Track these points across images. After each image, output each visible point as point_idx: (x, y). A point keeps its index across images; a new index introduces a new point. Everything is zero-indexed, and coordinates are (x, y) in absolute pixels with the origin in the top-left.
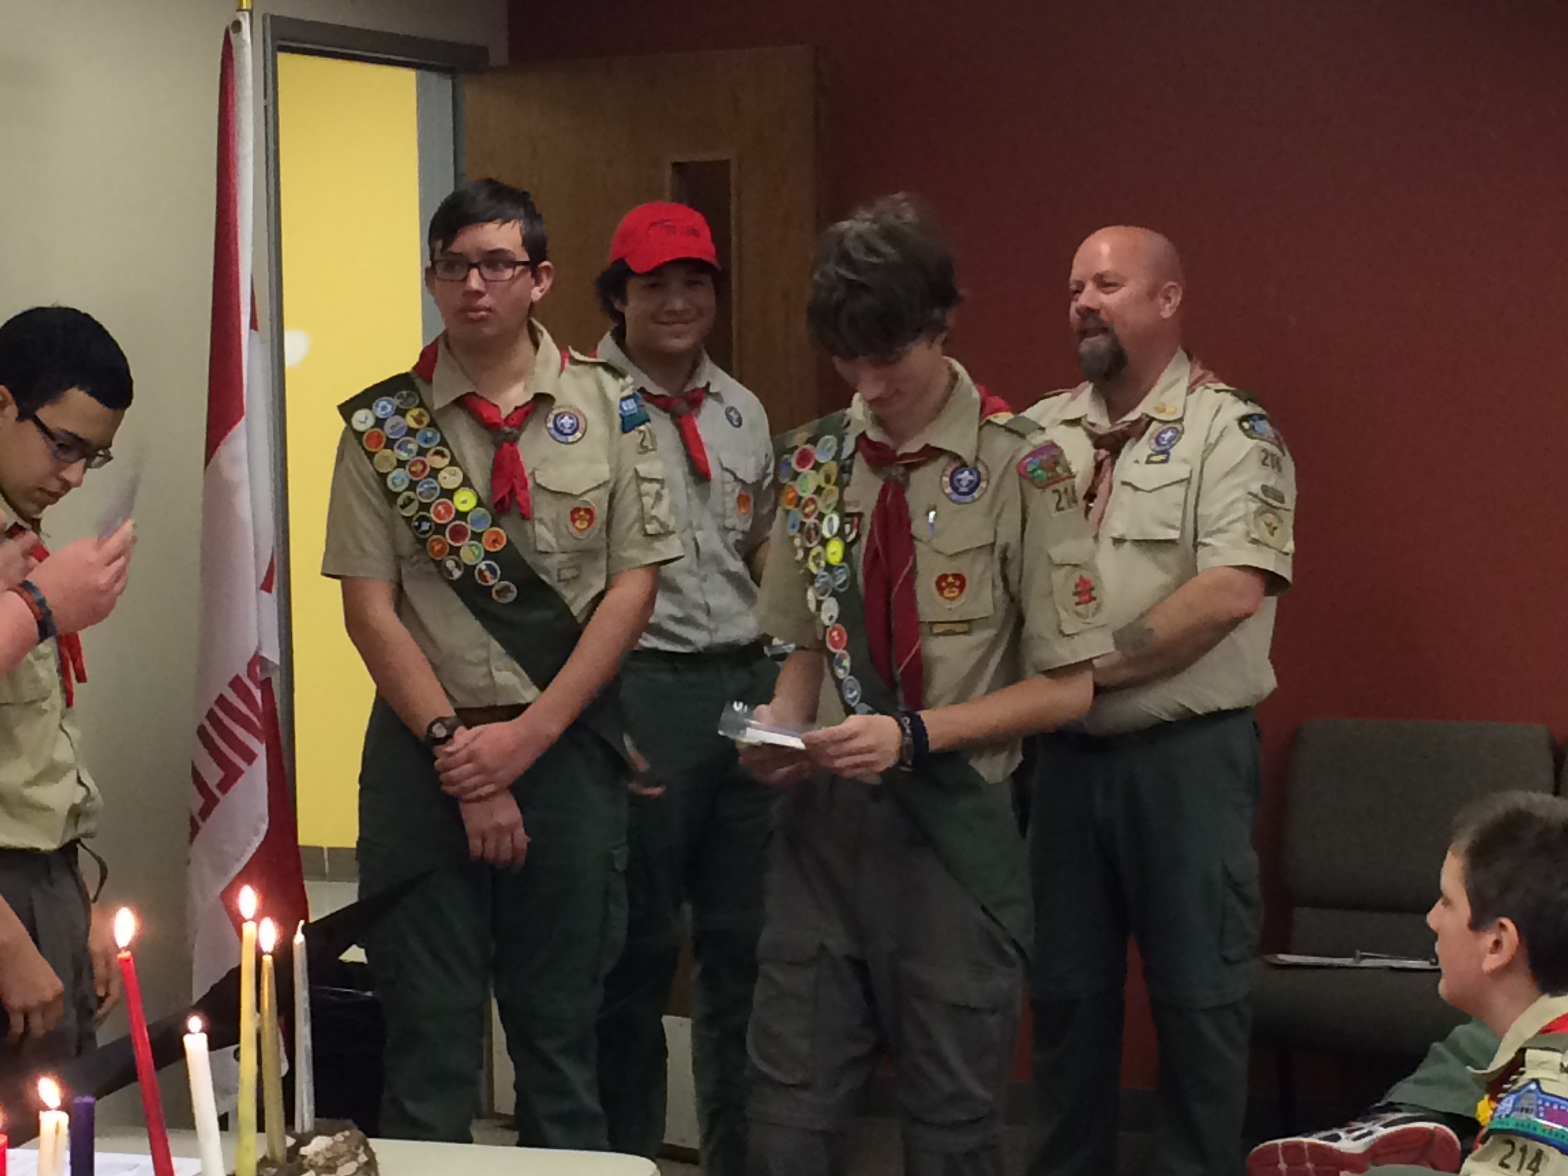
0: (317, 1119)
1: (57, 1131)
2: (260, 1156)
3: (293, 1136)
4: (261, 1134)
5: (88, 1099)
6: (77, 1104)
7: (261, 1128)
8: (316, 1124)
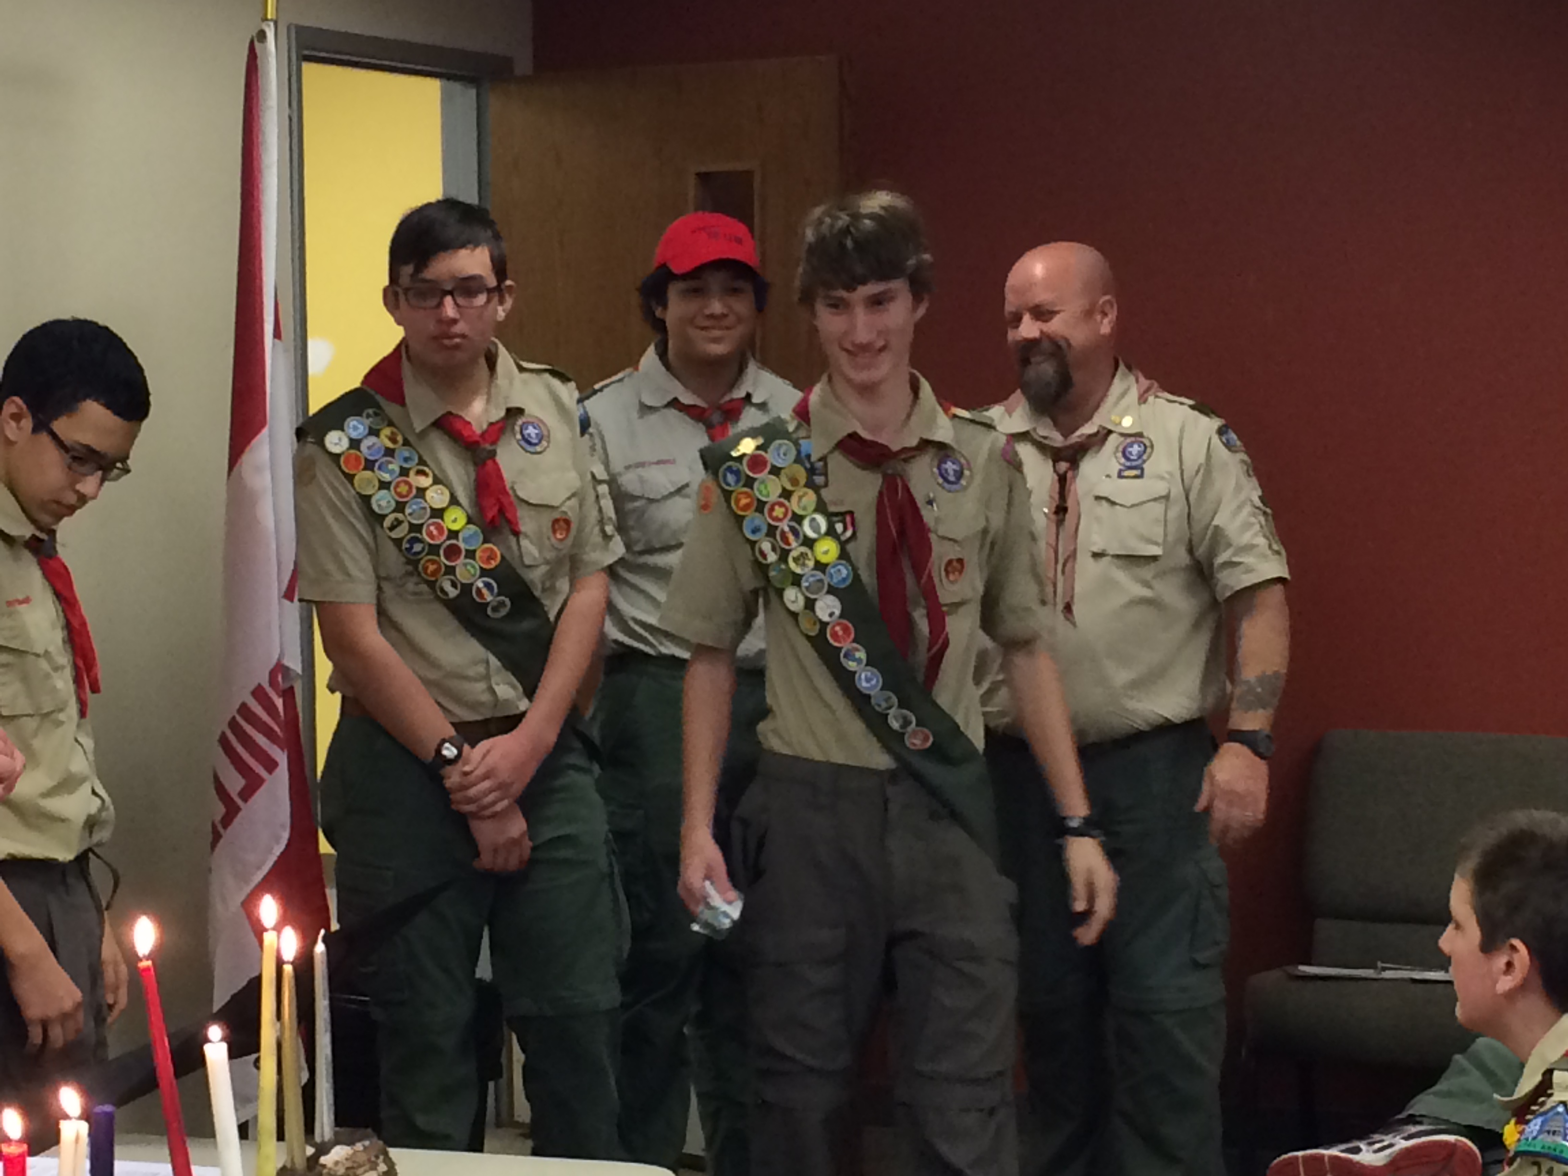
0: (337, 1129)
1: (77, 1139)
2: (280, 1165)
3: (314, 1145)
4: (281, 1143)
5: (108, 1108)
6: (97, 1114)
7: (281, 1137)
8: (336, 1134)
